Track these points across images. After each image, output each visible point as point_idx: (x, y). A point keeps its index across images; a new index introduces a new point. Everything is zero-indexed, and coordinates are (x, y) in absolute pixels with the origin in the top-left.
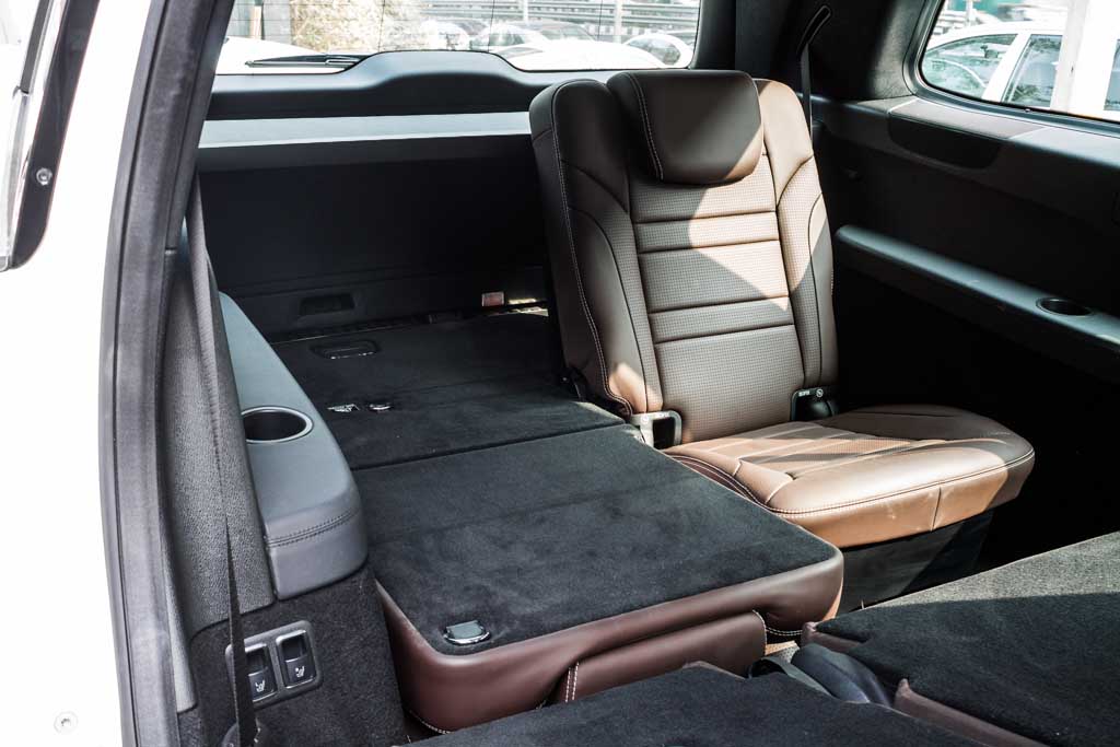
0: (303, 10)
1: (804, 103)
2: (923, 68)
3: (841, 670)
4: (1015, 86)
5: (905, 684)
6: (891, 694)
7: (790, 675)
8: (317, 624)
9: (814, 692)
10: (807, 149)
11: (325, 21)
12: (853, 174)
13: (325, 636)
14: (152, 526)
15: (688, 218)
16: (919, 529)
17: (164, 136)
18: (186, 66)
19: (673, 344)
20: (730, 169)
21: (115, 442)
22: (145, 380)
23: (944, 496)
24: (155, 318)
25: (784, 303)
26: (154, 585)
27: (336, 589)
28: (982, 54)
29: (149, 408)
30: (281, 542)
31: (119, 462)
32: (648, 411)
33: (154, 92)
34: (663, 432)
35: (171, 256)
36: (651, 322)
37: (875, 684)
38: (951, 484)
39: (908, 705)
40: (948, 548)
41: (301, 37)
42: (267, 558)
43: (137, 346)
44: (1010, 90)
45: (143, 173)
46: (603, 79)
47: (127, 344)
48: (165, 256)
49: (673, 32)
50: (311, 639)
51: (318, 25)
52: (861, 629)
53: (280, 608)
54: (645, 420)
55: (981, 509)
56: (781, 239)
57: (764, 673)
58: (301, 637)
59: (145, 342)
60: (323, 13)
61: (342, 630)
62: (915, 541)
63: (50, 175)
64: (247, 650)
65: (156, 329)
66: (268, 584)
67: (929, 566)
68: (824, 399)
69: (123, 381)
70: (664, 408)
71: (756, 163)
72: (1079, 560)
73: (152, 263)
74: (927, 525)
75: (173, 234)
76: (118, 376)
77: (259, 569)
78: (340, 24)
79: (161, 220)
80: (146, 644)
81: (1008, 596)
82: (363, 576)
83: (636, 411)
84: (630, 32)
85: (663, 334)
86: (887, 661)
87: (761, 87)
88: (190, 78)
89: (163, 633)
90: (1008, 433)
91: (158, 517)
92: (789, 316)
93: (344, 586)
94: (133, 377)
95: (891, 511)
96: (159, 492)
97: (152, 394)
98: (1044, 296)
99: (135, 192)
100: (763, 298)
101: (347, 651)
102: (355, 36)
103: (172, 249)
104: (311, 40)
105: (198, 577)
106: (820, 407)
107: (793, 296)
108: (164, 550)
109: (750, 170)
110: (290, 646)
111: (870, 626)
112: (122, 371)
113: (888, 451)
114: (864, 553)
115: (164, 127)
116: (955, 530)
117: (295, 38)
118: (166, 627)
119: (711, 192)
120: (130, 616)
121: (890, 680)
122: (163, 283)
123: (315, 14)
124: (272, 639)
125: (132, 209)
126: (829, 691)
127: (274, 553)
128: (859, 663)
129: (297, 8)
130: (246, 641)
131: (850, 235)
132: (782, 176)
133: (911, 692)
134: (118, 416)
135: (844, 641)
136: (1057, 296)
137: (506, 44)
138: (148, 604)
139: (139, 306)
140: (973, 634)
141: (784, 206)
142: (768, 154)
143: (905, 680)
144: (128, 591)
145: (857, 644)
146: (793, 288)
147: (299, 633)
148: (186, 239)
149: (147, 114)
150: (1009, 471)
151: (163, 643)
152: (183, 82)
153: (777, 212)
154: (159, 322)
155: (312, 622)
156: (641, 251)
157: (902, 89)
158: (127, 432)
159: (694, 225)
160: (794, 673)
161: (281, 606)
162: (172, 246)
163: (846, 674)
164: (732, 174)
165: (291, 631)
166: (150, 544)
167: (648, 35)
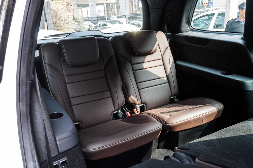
0: (56, 22)
1: (166, 35)
2: (192, 25)
3: (183, 157)
4: (216, 24)
5: (197, 159)
6: (194, 161)
7: (172, 159)
8: (69, 158)
9: (177, 162)
10: (167, 45)
11: (61, 24)
12: (178, 49)
13: (71, 160)
14: (31, 140)
15: (143, 62)
16: (199, 125)
17: (27, 57)
18: (30, 42)
19: (142, 90)
20: (151, 51)
21: (21, 123)
22: (27, 109)
23: (204, 117)
24: (28, 95)
25: (165, 79)
26: (32, 153)
27: (73, 149)
28: (208, 18)
29: (28, 115)
30: (59, 141)
31: (22, 127)
32: (138, 104)
33: (24, 49)
34: (142, 109)
35: (31, 82)
36: (137, 86)
37: (191, 159)
38: (205, 114)
39: (198, 163)
40: (206, 128)
41: (56, 28)
42: (57, 144)
43: (24, 102)
44: (215, 25)
45: (23, 65)
46: (122, 34)
47: (22, 102)
48: (29, 82)
49: (139, 20)
50: (68, 161)
51: (60, 25)
52: (187, 147)
53: (61, 155)
54: (138, 106)
55: (213, 119)
56: (164, 65)
57: (167, 159)
58: (65, 161)
59: (26, 101)
60: (61, 22)
61: (74, 158)
62: (199, 127)
63: (2, 67)
64: (54, 165)
65: (28, 98)
66: (57, 150)
67: (203, 133)
68: (176, 98)
69: (22, 110)
70: (142, 103)
71: (157, 49)
72: (235, 128)
73: (26, 84)
74: (201, 123)
75: (31, 77)
76: (21, 108)
77: (55, 147)
78: (65, 24)
79: (28, 74)
80: (31, 166)
81: (219, 138)
82: (78, 146)
83: (136, 105)
84: (130, 21)
85: (140, 88)
86: (193, 154)
87: (156, 33)
88: (31, 45)
89: (34, 163)
90: (217, 102)
91: (32, 138)
92: (167, 81)
93: (74, 149)
94: (24, 108)
95: (192, 121)
96: (32, 133)
97: (29, 112)
98: (222, 72)
99: (21, 70)
100: (161, 78)
101: (76, 163)
102: (69, 27)
103: (31, 81)
104: (59, 28)
105: (42, 150)
106: (176, 100)
107: (167, 77)
108: (34, 145)
109: (155, 51)
110: (63, 163)
111: (189, 147)
112: (22, 108)
113: (191, 108)
114: (187, 131)
115: (27, 55)
116: (207, 125)
117: (55, 29)
118: (35, 162)
119: (148, 57)
120: (27, 160)
121: (194, 158)
122: (29, 88)
123: (59, 23)
124: (59, 162)
125: (21, 73)
126: (181, 161)
127: (58, 143)
128: (187, 155)
129: (55, 22)
130: (54, 163)
131: (179, 63)
132: (163, 51)
133: (198, 160)
134: (21, 117)
135: (183, 151)
136: (225, 71)
137: (103, 26)
138: (31, 157)
139: (24, 93)
140: (211, 147)
141: (164, 58)
142: (159, 47)
143: (197, 158)
144: (26, 155)
145: (186, 151)
146: (167, 75)
147: (65, 160)
148: (34, 78)
149: (23, 53)
150: (218, 110)
151: (35, 165)
152: (30, 46)
153: (162, 59)
154: (29, 96)
155: (68, 157)
156: (134, 71)
157: (187, 30)
158: (24, 120)
159: (144, 64)
160: (173, 158)
161: (61, 154)
162: (31, 80)
163: (184, 158)
164: (151, 52)
165: (63, 160)
166: (30, 144)
167: (134, 21)
